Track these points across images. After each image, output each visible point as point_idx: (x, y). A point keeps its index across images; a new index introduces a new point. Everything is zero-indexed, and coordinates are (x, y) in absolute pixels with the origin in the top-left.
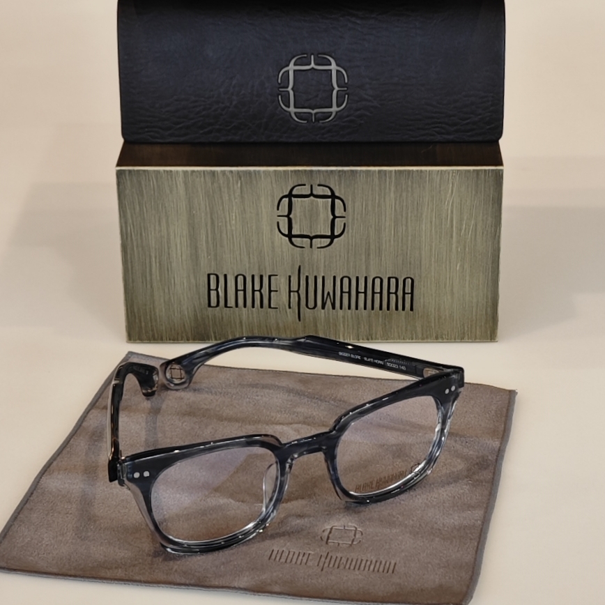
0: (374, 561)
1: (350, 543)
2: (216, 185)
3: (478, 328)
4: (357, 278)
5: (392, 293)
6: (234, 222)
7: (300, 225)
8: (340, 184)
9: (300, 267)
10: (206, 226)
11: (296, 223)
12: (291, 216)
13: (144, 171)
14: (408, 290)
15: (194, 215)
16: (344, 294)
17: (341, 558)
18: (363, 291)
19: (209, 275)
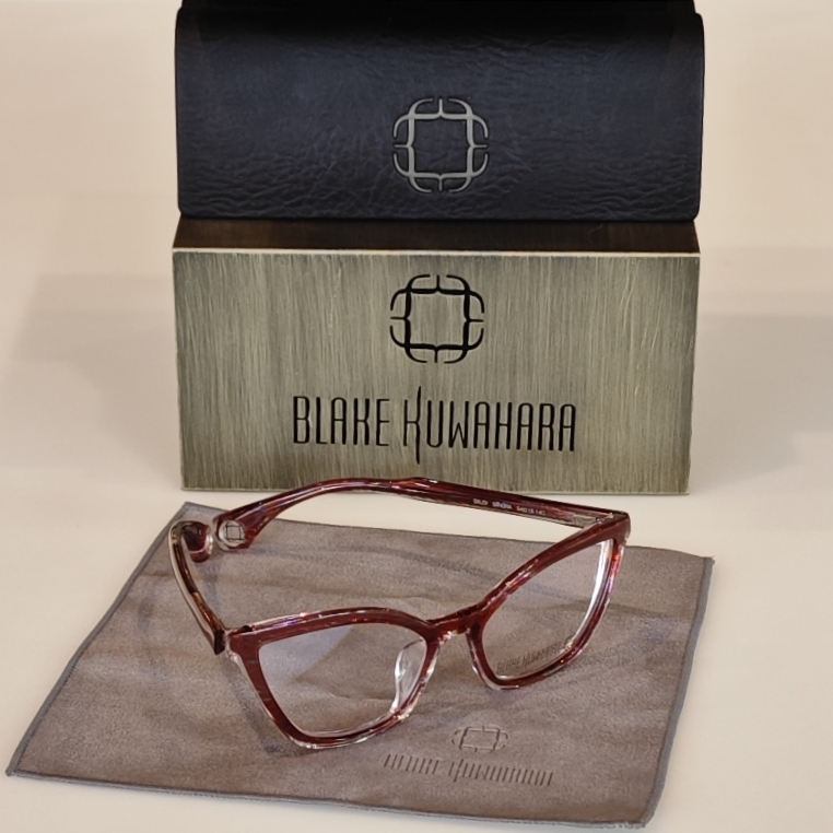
0: (523, 771)
1: (491, 747)
2: (307, 274)
3: (662, 475)
4: (498, 405)
5: (546, 426)
6: (331, 326)
7: (422, 331)
8: (477, 275)
9: (420, 389)
10: (294, 330)
11: (416, 328)
12: (409, 318)
13: (211, 254)
14: (567, 422)
15: (277, 315)
16: (479, 427)
17: (480, 766)
18: (506, 422)
19: (296, 399)
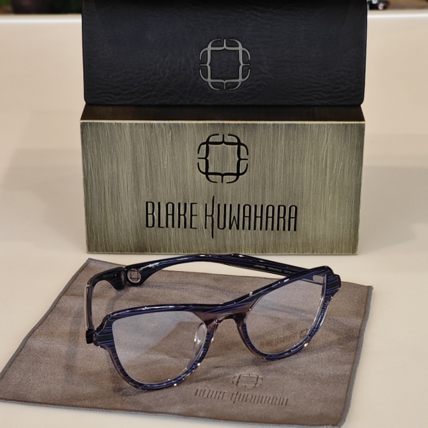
0: (272, 397)
1: (254, 385)
2: (153, 134)
3: (343, 244)
4: (256, 206)
5: (281, 218)
6: (166, 163)
7: (214, 165)
8: (244, 133)
9: (214, 197)
10: (146, 165)
11: (211, 163)
12: (208, 158)
13: (101, 123)
14: (293, 215)
15: (137, 157)
16: (245, 218)
17: (248, 395)
18: (260, 215)
19: (147, 203)
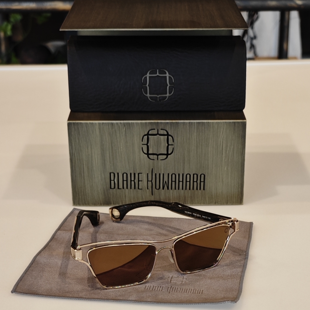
1: (181, 282)
2: (113, 129)
3: (234, 198)
4: (179, 175)
5: (195, 182)
6: (122, 148)
7: (153, 149)
8: (171, 129)
9: (152, 169)
10: (109, 149)
11: (151, 148)
13: (81, 123)
14: (202, 180)
15: (103, 144)
16: (173, 182)
17: (178, 288)
18: (182, 180)
19: (110, 173)
